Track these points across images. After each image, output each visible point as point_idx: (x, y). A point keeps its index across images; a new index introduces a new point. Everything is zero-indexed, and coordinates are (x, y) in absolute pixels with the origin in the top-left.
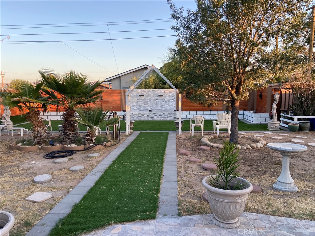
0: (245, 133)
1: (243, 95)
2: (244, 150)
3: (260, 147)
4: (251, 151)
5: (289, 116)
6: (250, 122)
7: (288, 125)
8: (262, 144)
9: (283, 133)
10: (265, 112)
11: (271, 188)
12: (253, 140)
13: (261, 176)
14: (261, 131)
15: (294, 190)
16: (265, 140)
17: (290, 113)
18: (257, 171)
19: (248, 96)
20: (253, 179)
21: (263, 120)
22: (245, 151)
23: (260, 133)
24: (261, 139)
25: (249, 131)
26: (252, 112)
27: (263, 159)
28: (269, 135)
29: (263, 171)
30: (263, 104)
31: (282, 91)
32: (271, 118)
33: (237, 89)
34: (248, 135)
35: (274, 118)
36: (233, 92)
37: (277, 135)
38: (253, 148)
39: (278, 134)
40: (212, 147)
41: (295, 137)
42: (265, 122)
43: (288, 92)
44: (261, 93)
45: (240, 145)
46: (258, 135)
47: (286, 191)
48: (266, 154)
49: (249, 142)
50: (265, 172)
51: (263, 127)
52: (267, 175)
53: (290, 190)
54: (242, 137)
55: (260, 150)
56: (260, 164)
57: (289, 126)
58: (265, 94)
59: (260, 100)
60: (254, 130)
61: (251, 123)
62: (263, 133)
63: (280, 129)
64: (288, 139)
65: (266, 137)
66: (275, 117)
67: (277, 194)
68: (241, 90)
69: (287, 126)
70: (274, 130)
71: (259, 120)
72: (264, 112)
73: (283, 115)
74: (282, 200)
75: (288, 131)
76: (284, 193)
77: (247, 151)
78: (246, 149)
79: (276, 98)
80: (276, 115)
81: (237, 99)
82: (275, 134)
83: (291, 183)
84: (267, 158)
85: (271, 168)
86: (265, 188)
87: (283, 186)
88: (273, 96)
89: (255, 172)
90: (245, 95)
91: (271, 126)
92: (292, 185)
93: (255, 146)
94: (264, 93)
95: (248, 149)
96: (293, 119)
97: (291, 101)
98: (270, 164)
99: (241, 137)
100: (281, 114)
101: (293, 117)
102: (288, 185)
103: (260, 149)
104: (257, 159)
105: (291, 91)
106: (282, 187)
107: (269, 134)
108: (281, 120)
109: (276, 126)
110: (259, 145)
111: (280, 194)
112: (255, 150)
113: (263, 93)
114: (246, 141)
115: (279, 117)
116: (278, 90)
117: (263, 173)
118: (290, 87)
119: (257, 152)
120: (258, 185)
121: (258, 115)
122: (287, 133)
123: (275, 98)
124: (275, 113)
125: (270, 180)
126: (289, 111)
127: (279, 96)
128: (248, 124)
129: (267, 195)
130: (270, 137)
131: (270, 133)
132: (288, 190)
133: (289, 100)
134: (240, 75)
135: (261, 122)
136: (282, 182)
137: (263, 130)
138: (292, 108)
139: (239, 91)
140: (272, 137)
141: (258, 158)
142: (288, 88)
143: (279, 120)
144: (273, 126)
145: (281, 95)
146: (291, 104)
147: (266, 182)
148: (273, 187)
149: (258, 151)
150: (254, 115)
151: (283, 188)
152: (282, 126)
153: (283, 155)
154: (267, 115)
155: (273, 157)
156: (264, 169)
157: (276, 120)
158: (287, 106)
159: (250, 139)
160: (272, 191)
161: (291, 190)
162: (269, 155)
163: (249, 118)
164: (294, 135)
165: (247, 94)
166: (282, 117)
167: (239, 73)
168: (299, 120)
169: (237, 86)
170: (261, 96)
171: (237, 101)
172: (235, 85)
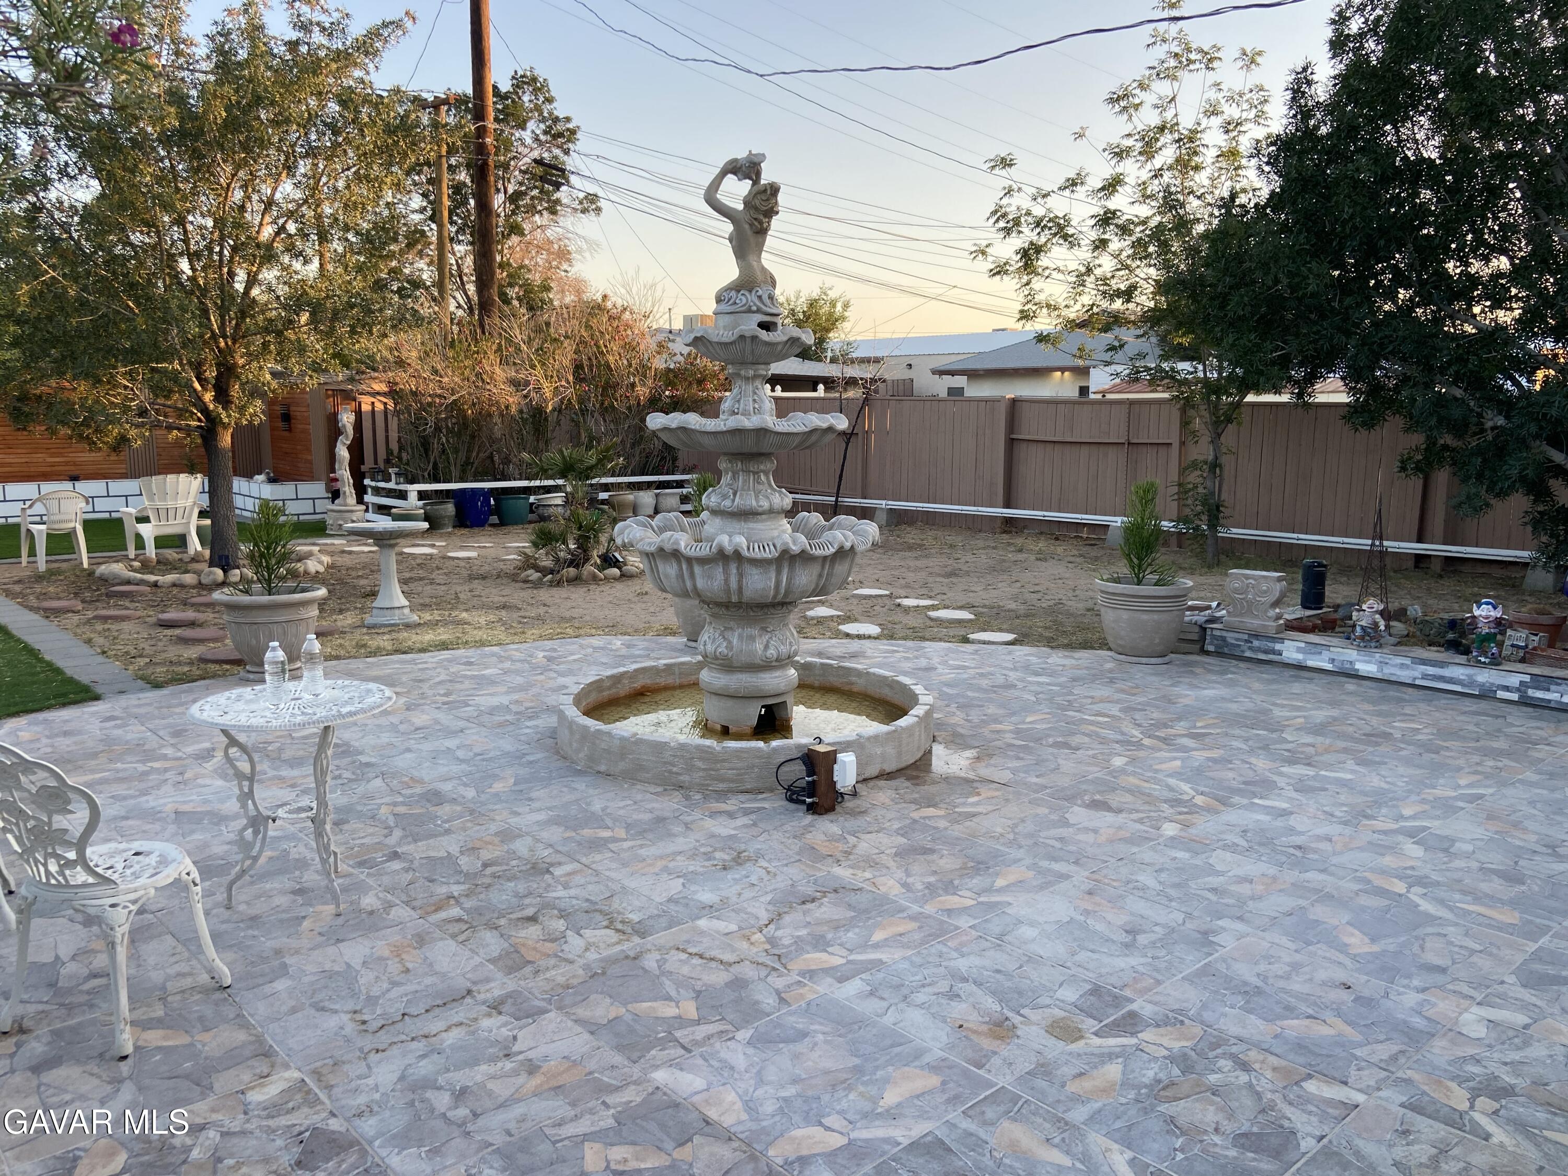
1: (242, 409)
3: (314, 572)
5: (391, 485)
7: (390, 514)
8: (320, 563)
10: (309, 477)
15: (411, 620)
16: (327, 555)
17: (393, 477)
19: (263, 412)
21: (306, 507)
24: (315, 552)
26: (261, 478)
28: (334, 545)
30: (299, 447)
32: (335, 495)
33: (221, 388)
35: (344, 493)
36: (208, 397)
37: (359, 544)
38: (294, 574)
39: (363, 541)
40: (155, 585)
42: (315, 512)
43: (379, 407)
44: (288, 406)
47: (394, 625)
51: (311, 528)
53: (402, 622)
55: (317, 580)
57: (394, 515)
58: (303, 409)
59: (286, 434)
66: (348, 490)
67: (376, 632)
68: (235, 391)
71: (292, 507)
72: (305, 478)
73: (373, 484)
76: (389, 629)
79: (344, 427)
80: (351, 482)
81: (226, 420)
82: (352, 542)
83: (402, 608)
86: (347, 630)
87: (386, 616)
88: (333, 419)
90: (252, 410)
91: (337, 520)
92: (407, 611)
93: (300, 568)
94: (299, 409)
96: (403, 495)
97: (394, 435)
100: (367, 482)
101: (402, 487)
103: (316, 577)
105: (391, 405)
107: (332, 543)
108: (367, 502)
109: (355, 520)
110: (313, 566)
111: (381, 631)
112: (300, 579)
113: (292, 408)
115: (360, 491)
116: (348, 396)
118: (384, 387)
121: (286, 489)
123: (340, 425)
124: (344, 474)
126: (390, 471)
127: (352, 417)
130: (337, 549)
131: (336, 542)
132: (398, 622)
133: (387, 431)
135: (299, 515)
136: (383, 609)
137: (312, 537)
138: (400, 459)
139: (229, 395)
140: (346, 549)
142: (378, 393)
143: (360, 501)
144: (342, 519)
145: (359, 413)
146: (394, 446)
147: (349, 622)
148: (365, 626)
150: (269, 490)
151: (387, 620)
154: (317, 489)
157: (352, 500)
158: (382, 454)
160: (365, 630)
161: (405, 621)
163: (250, 503)
165: (257, 407)
166: (369, 490)
168: (422, 495)
169: (217, 378)
170: (287, 417)
171: (226, 426)
172: (211, 373)
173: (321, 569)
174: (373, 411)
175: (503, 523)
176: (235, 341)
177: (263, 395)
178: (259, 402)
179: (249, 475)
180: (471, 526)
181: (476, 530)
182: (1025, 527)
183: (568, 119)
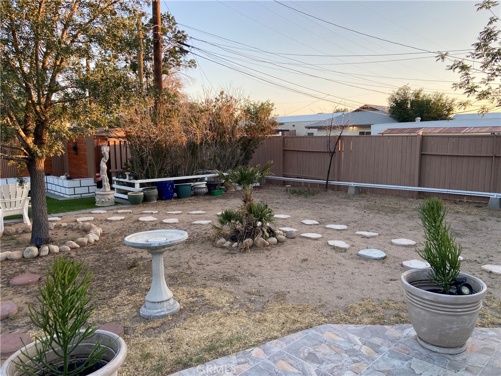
0: (59, 217)
1: (51, 147)
2: (67, 253)
3: (93, 241)
4: (79, 253)
5: (127, 180)
6: (62, 195)
7: (127, 194)
8: (96, 234)
9: (121, 209)
10: (86, 176)
11: (138, 318)
12: (78, 229)
13: (114, 299)
14: (86, 209)
15: (176, 308)
16: (99, 226)
17: (127, 176)
18: (102, 291)
19: (63, 149)
20: (100, 312)
21: (85, 190)
22: (69, 254)
23: (86, 213)
24: (93, 225)
25: (63, 212)
26: (63, 177)
27: (106, 262)
28: (102, 215)
29: (112, 287)
30: (81, 162)
31: (109, 142)
32: (100, 185)
33: (38, 135)
34: (65, 220)
35: (105, 185)
36: (30, 140)
37: (114, 213)
38: (82, 245)
39: (115, 211)
41: (142, 214)
42: (89, 193)
43: (119, 143)
44: (76, 144)
45: (56, 244)
46: (83, 218)
47: (163, 316)
48: (109, 252)
49: (71, 234)
50: (117, 287)
51: (88, 203)
52: (123, 293)
53: (169, 312)
54: (56, 227)
55: (96, 247)
56: (104, 274)
57: (129, 196)
58: (84, 145)
59: (76, 156)
60: (73, 210)
61: (64, 197)
62: (90, 213)
63: (115, 202)
64: (133, 218)
65: (97, 219)
67: (152, 328)
68: (46, 137)
69: (126, 197)
70: (107, 206)
71: (78, 191)
72: (84, 176)
73: (117, 179)
74: (163, 337)
75: (128, 204)
76: (161, 321)
77: (73, 254)
78: (70, 249)
79: (105, 153)
80: (108, 180)
81: (40, 154)
82: (110, 211)
83: (169, 300)
84: (111, 259)
85: (125, 276)
86: (128, 324)
87: (157, 309)
89: (100, 295)
90: (56, 148)
91: (101, 199)
93: (85, 240)
94: (81, 145)
95: (72, 248)
96: (133, 185)
98: (120, 270)
99: (53, 228)
100: (114, 178)
101: (132, 181)
102: (165, 304)
103: (95, 245)
104: (96, 266)
106: (157, 311)
107: (100, 213)
108: (114, 188)
109: (110, 198)
110: (93, 237)
111: (155, 325)
112: (85, 248)
113: (78, 144)
114: (64, 233)
116: (104, 139)
117: (114, 291)
118: (122, 134)
119: (91, 252)
120: (113, 321)
121: (75, 182)
122: (128, 208)
123: (102, 152)
125: (130, 302)
126: (126, 173)
127: (108, 148)
128: (58, 200)
129: (136, 337)
130: (104, 219)
131: (102, 212)
132: (167, 313)
133: (121, 153)
134: (41, 108)
135: (81, 194)
136: (155, 302)
137: (89, 208)
139: (42, 139)
140: (108, 219)
141: (97, 263)
142: (119, 137)
144: (104, 198)
147: (127, 310)
148: (140, 316)
149: (92, 249)
150: (67, 183)
151: (159, 312)
152: (118, 197)
153: (152, 254)
154: (90, 181)
155: (122, 255)
156: (113, 283)
157: (108, 189)
159: (71, 228)
160: (142, 324)
161: (172, 311)
162: (113, 252)
163: (58, 189)
164: (138, 210)
165: (59, 146)
166: (115, 182)
167: (39, 103)
168: (142, 185)
169: (36, 129)
170: (75, 148)
171: (40, 158)
172: (32, 126)
173: (97, 238)
174: (115, 145)
175: (179, 197)
176: (46, 108)
177: (62, 139)
178: (60, 143)
179: (58, 175)
180: (165, 200)
181: (168, 201)
182: (429, 196)
183: (183, 32)
